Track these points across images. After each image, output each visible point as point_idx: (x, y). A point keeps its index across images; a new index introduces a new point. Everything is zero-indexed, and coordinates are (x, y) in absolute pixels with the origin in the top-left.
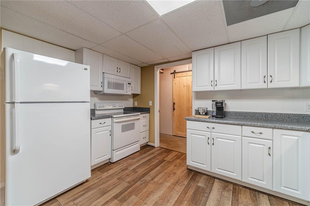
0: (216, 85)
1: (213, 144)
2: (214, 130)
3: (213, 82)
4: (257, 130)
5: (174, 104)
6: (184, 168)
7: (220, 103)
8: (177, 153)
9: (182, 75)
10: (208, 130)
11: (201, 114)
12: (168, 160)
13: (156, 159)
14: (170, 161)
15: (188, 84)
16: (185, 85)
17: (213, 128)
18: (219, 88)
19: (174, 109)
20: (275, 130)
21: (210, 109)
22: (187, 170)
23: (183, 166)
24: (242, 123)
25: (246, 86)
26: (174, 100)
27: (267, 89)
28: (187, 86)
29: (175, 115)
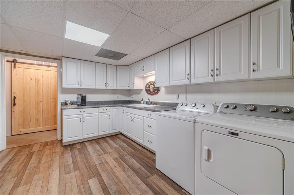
0: (82, 85)
1: (84, 121)
2: (84, 113)
3: (80, 82)
4: (105, 108)
5: (15, 98)
6: (58, 148)
7: (85, 96)
8: (40, 143)
9: (28, 67)
10: (81, 113)
11: (69, 104)
12: (38, 150)
13: (21, 156)
14: (40, 150)
15: (37, 77)
16: (32, 77)
17: (84, 111)
18: (83, 87)
19: (14, 104)
20: (111, 107)
21: (75, 100)
22: (63, 147)
23: (57, 147)
24: (99, 106)
25: (98, 87)
26: (14, 93)
27: (106, 89)
28: (35, 80)
29: (15, 111)
